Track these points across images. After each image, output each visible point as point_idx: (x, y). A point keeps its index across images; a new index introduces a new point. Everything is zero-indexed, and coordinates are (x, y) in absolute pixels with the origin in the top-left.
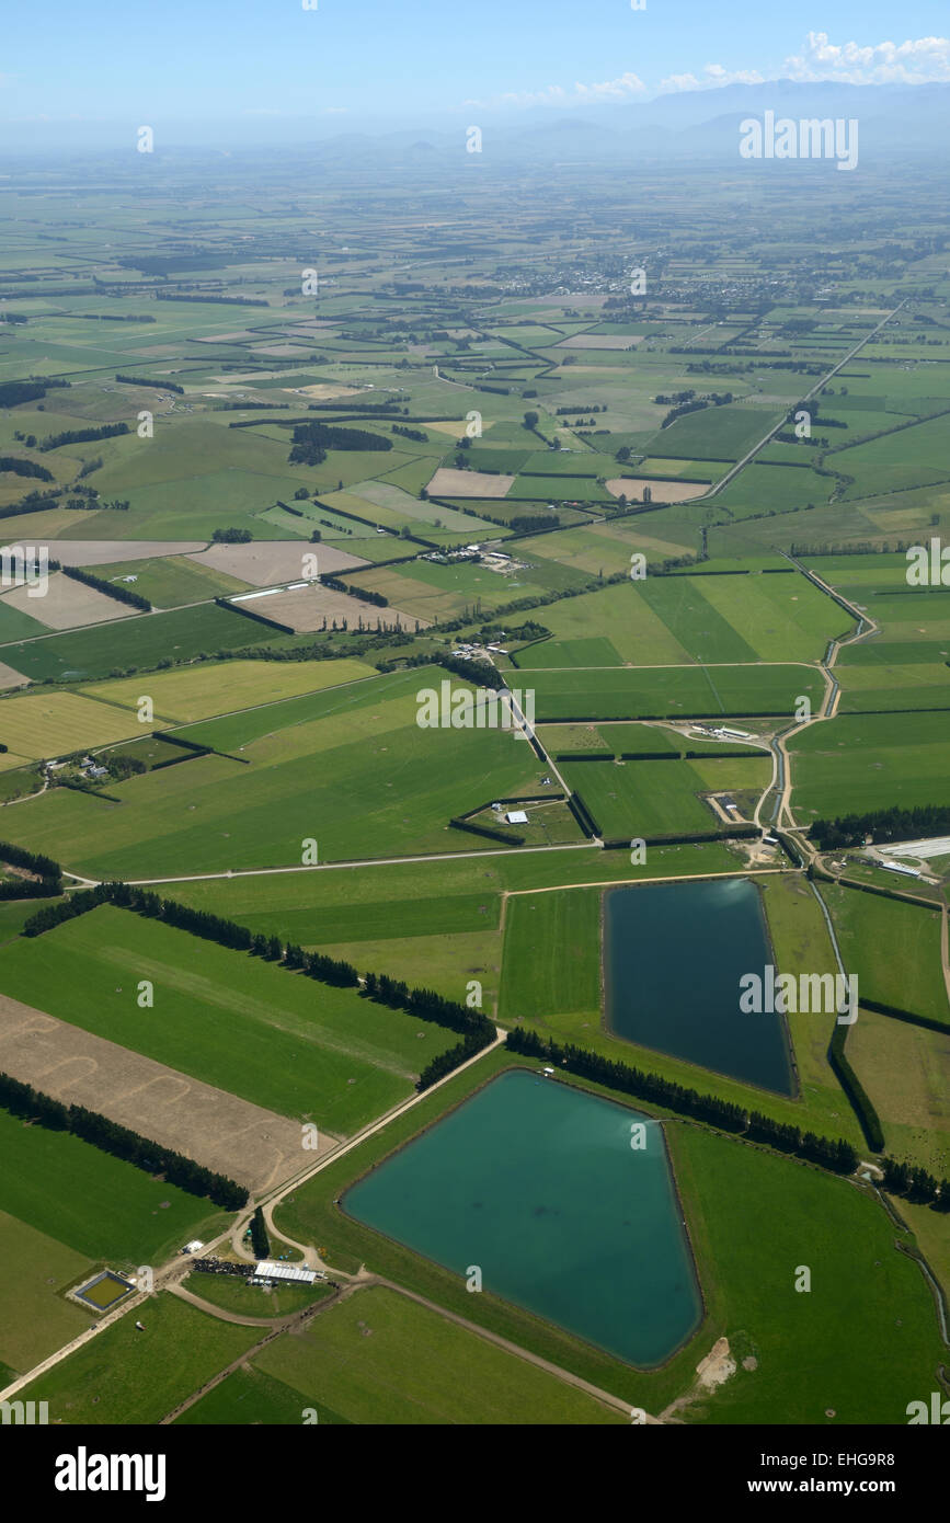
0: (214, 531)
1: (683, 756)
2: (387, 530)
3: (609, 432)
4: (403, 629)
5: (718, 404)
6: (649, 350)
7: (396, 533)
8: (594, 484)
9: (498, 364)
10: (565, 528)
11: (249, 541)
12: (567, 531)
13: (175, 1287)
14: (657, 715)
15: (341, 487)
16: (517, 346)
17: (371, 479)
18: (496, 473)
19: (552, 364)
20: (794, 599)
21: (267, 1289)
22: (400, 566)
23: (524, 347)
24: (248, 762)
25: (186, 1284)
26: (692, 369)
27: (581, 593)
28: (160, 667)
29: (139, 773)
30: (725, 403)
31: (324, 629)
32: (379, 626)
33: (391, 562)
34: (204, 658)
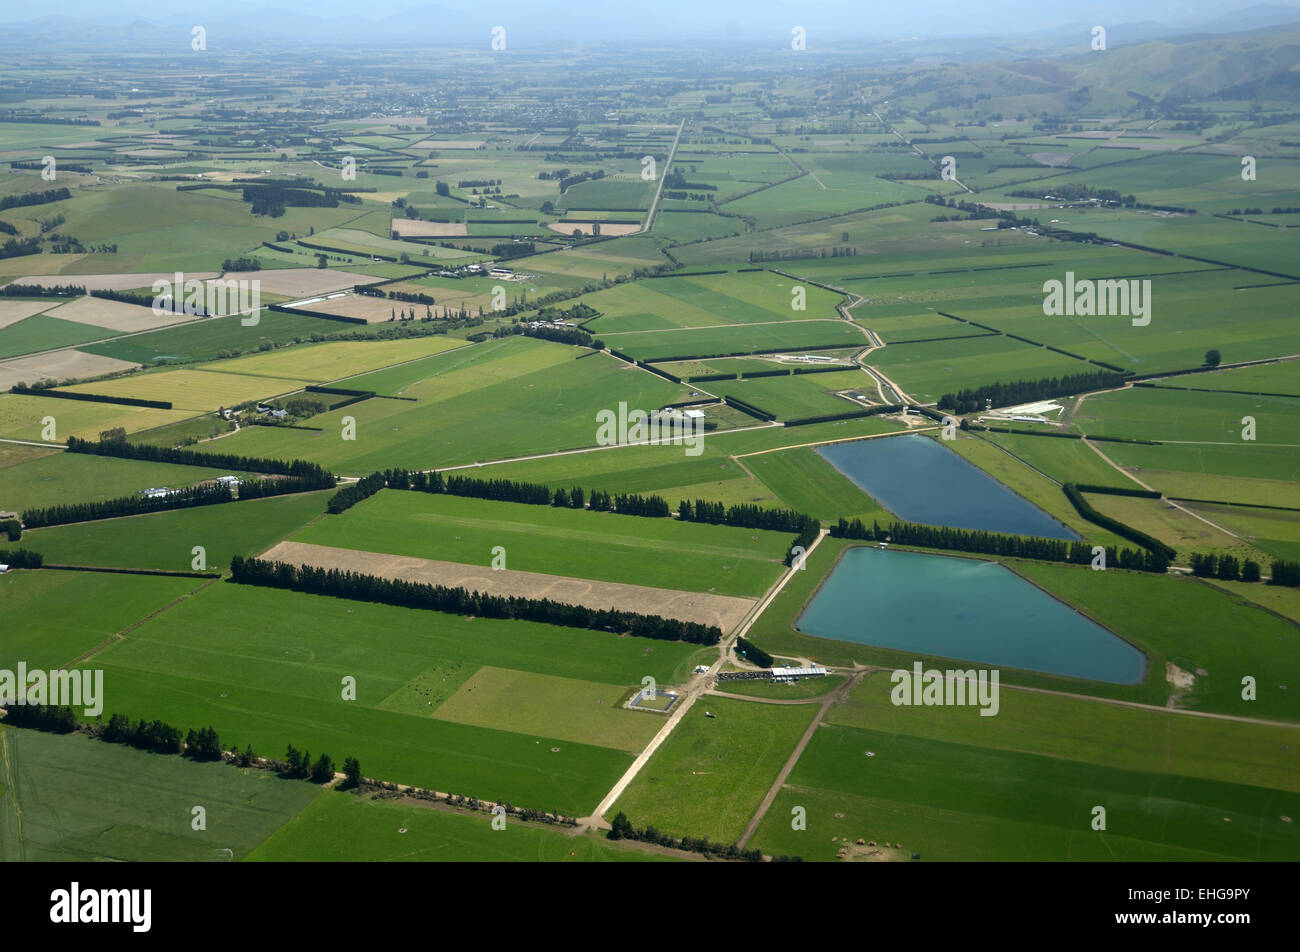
0: (223, 262)
1: (792, 372)
2: (384, 258)
3: (517, 196)
4: (468, 315)
5: (595, 179)
6: (498, 149)
7: (393, 260)
8: (539, 227)
9: (371, 158)
10: (541, 253)
11: (258, 269)
12: (543, 255)
13: (711, 691)
14: (746, 352)
15: (312, 233)
16: (377, 148)
17: (337, 227)
18: (447, 222)
19: (423, 159)
20: (780, 285)
21: (790, 683)
22: (417, 280)
23: (381, 147)
24: (415, 400)
25: (716, 689)
26: (548, 158)
27: (600, 289)
28: (262, 350)
29: (320, 412)
30: (600, 178)
31: (392, 320)
32: (446, 313)
33: (405, 279)
34: (298, 341)
